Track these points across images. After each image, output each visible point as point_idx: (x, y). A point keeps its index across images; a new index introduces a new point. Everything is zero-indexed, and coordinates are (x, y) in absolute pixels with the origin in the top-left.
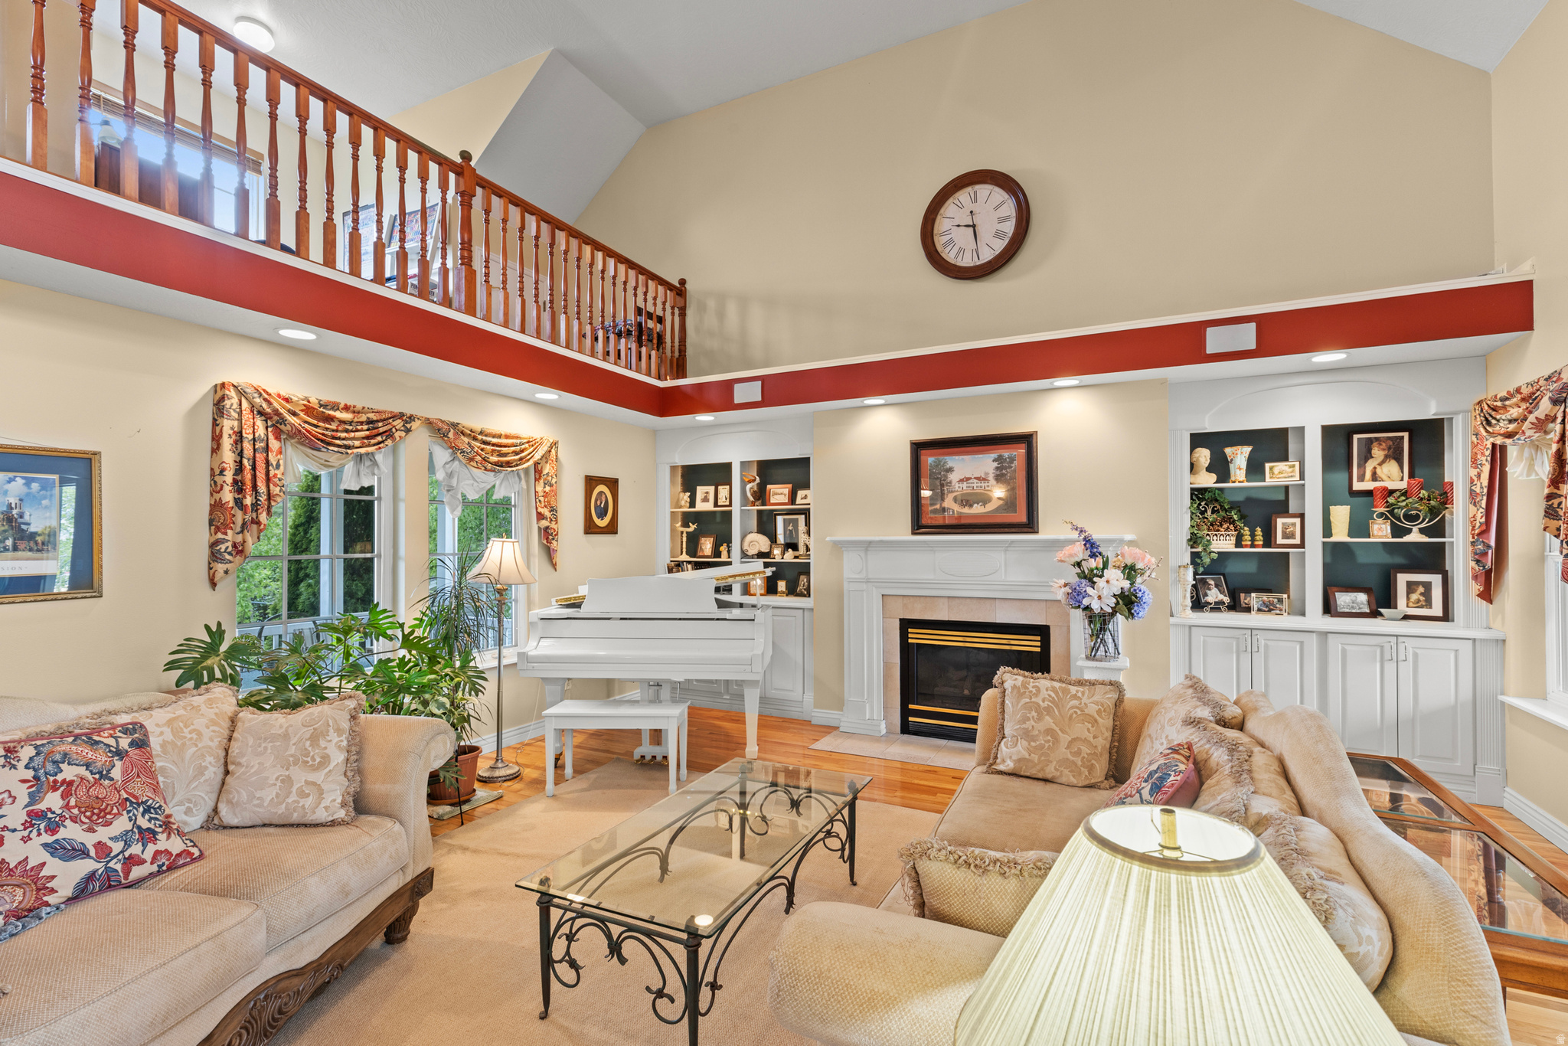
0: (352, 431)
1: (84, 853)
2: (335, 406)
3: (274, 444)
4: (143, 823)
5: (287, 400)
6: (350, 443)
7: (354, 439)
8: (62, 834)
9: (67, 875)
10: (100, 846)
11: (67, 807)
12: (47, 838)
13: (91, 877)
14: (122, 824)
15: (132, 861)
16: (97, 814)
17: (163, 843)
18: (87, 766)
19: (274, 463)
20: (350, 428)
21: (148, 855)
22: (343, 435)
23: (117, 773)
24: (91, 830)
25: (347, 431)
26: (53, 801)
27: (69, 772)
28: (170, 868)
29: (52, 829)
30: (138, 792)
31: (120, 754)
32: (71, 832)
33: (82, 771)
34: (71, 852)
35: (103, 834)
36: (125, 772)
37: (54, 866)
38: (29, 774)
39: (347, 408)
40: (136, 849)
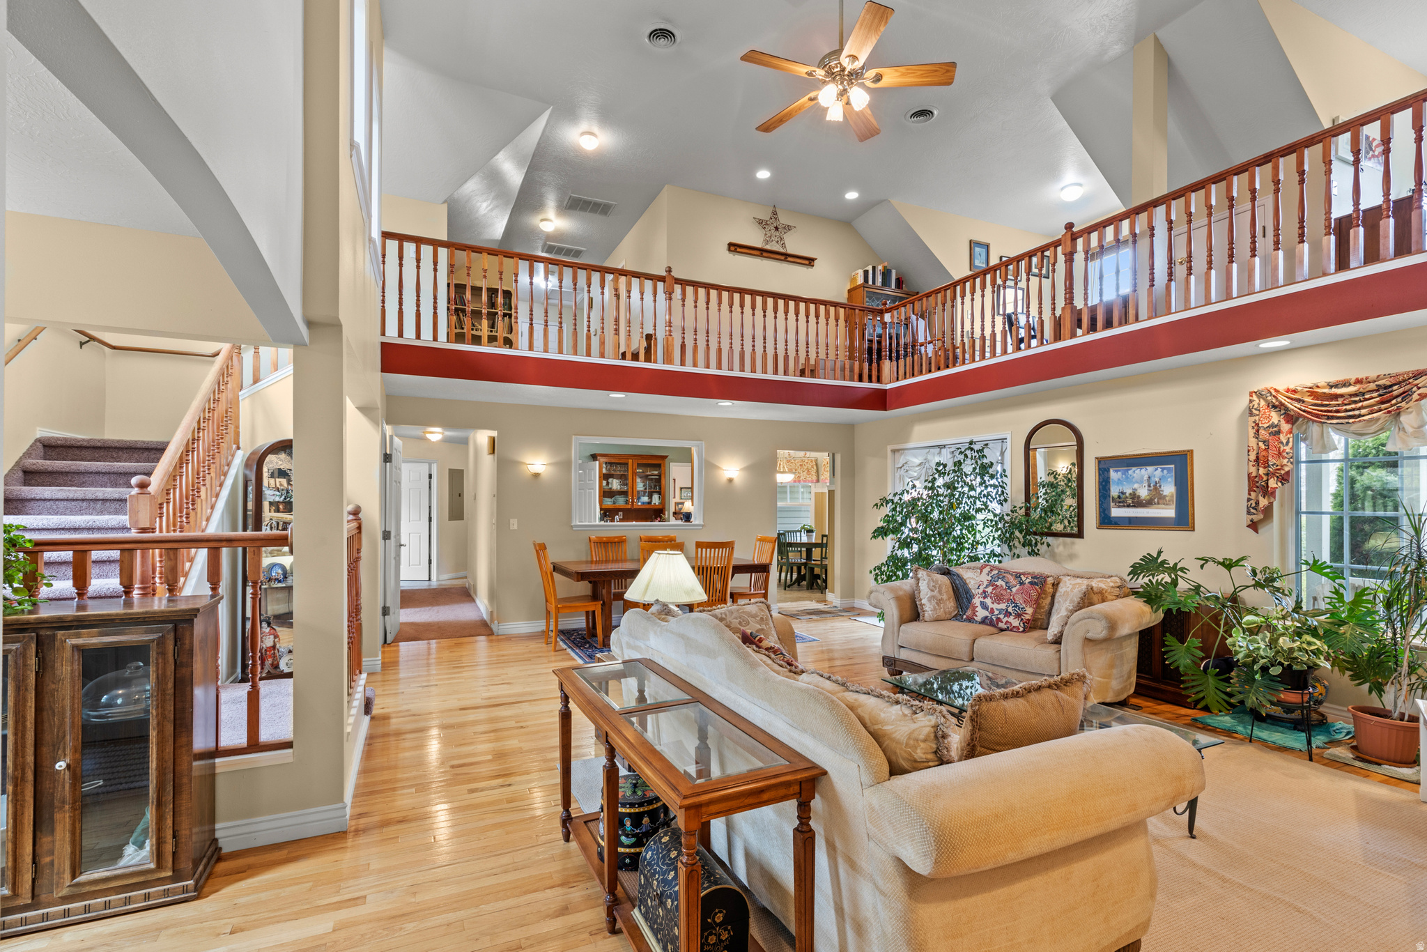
0: (1360, 401)
1: (987, 609)
2: (1346, 384)
3: (1285, 427)
4: (1010, 609)
5: (1295, 391)
6: (1357, 412)
7: (1362, 408)
8: (986, 600)
9: (981, 613)
10: (992, 609)
11: (991, 593)
12: (982, 600)
13: (986, 617)
14: (1003, 606)
15: (999, 620)
16: (998, 598)
17: (1011, 619)
18: (1007, 583)
19: (1285, 442)
20: (1357, 399)
21: (1004, 620)
22: (1348, 407)
23: (1014, 590)
24: (993, 603)
25: (1355, 402)
26: (990, 589)
27: (1000, 583)
28: (1011, 630)
29: (984, 598)
30: (1017, 599)
31: (1022, 584)
32: (988, 601)
33: (1004, 584)
34: (984, 606)
35: (995, 606)
36: (1018, 590)
37: (979, 609)
38: (990, 578)
39: (1358, 381)
40: (1001, 616)
